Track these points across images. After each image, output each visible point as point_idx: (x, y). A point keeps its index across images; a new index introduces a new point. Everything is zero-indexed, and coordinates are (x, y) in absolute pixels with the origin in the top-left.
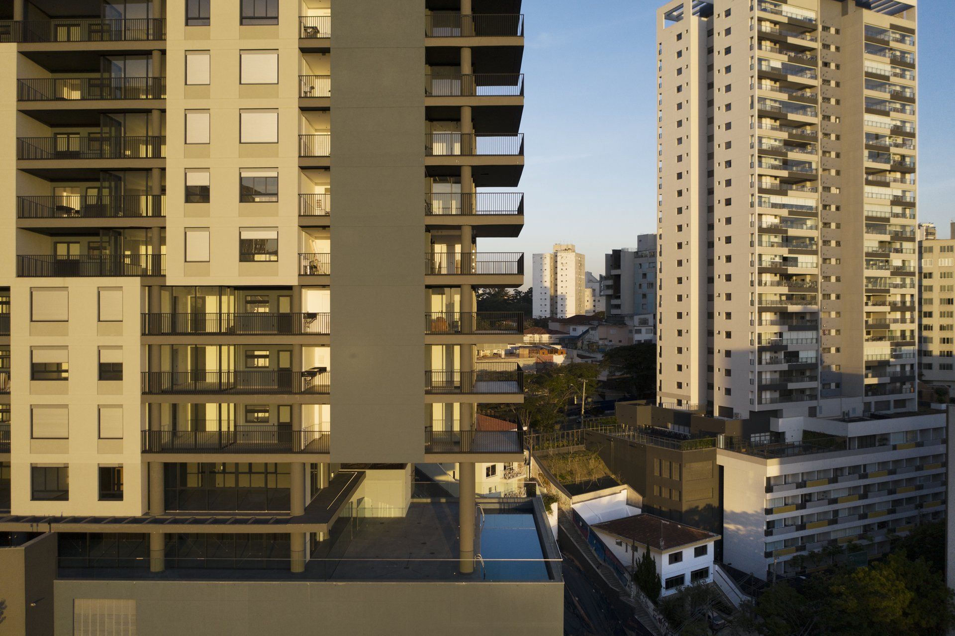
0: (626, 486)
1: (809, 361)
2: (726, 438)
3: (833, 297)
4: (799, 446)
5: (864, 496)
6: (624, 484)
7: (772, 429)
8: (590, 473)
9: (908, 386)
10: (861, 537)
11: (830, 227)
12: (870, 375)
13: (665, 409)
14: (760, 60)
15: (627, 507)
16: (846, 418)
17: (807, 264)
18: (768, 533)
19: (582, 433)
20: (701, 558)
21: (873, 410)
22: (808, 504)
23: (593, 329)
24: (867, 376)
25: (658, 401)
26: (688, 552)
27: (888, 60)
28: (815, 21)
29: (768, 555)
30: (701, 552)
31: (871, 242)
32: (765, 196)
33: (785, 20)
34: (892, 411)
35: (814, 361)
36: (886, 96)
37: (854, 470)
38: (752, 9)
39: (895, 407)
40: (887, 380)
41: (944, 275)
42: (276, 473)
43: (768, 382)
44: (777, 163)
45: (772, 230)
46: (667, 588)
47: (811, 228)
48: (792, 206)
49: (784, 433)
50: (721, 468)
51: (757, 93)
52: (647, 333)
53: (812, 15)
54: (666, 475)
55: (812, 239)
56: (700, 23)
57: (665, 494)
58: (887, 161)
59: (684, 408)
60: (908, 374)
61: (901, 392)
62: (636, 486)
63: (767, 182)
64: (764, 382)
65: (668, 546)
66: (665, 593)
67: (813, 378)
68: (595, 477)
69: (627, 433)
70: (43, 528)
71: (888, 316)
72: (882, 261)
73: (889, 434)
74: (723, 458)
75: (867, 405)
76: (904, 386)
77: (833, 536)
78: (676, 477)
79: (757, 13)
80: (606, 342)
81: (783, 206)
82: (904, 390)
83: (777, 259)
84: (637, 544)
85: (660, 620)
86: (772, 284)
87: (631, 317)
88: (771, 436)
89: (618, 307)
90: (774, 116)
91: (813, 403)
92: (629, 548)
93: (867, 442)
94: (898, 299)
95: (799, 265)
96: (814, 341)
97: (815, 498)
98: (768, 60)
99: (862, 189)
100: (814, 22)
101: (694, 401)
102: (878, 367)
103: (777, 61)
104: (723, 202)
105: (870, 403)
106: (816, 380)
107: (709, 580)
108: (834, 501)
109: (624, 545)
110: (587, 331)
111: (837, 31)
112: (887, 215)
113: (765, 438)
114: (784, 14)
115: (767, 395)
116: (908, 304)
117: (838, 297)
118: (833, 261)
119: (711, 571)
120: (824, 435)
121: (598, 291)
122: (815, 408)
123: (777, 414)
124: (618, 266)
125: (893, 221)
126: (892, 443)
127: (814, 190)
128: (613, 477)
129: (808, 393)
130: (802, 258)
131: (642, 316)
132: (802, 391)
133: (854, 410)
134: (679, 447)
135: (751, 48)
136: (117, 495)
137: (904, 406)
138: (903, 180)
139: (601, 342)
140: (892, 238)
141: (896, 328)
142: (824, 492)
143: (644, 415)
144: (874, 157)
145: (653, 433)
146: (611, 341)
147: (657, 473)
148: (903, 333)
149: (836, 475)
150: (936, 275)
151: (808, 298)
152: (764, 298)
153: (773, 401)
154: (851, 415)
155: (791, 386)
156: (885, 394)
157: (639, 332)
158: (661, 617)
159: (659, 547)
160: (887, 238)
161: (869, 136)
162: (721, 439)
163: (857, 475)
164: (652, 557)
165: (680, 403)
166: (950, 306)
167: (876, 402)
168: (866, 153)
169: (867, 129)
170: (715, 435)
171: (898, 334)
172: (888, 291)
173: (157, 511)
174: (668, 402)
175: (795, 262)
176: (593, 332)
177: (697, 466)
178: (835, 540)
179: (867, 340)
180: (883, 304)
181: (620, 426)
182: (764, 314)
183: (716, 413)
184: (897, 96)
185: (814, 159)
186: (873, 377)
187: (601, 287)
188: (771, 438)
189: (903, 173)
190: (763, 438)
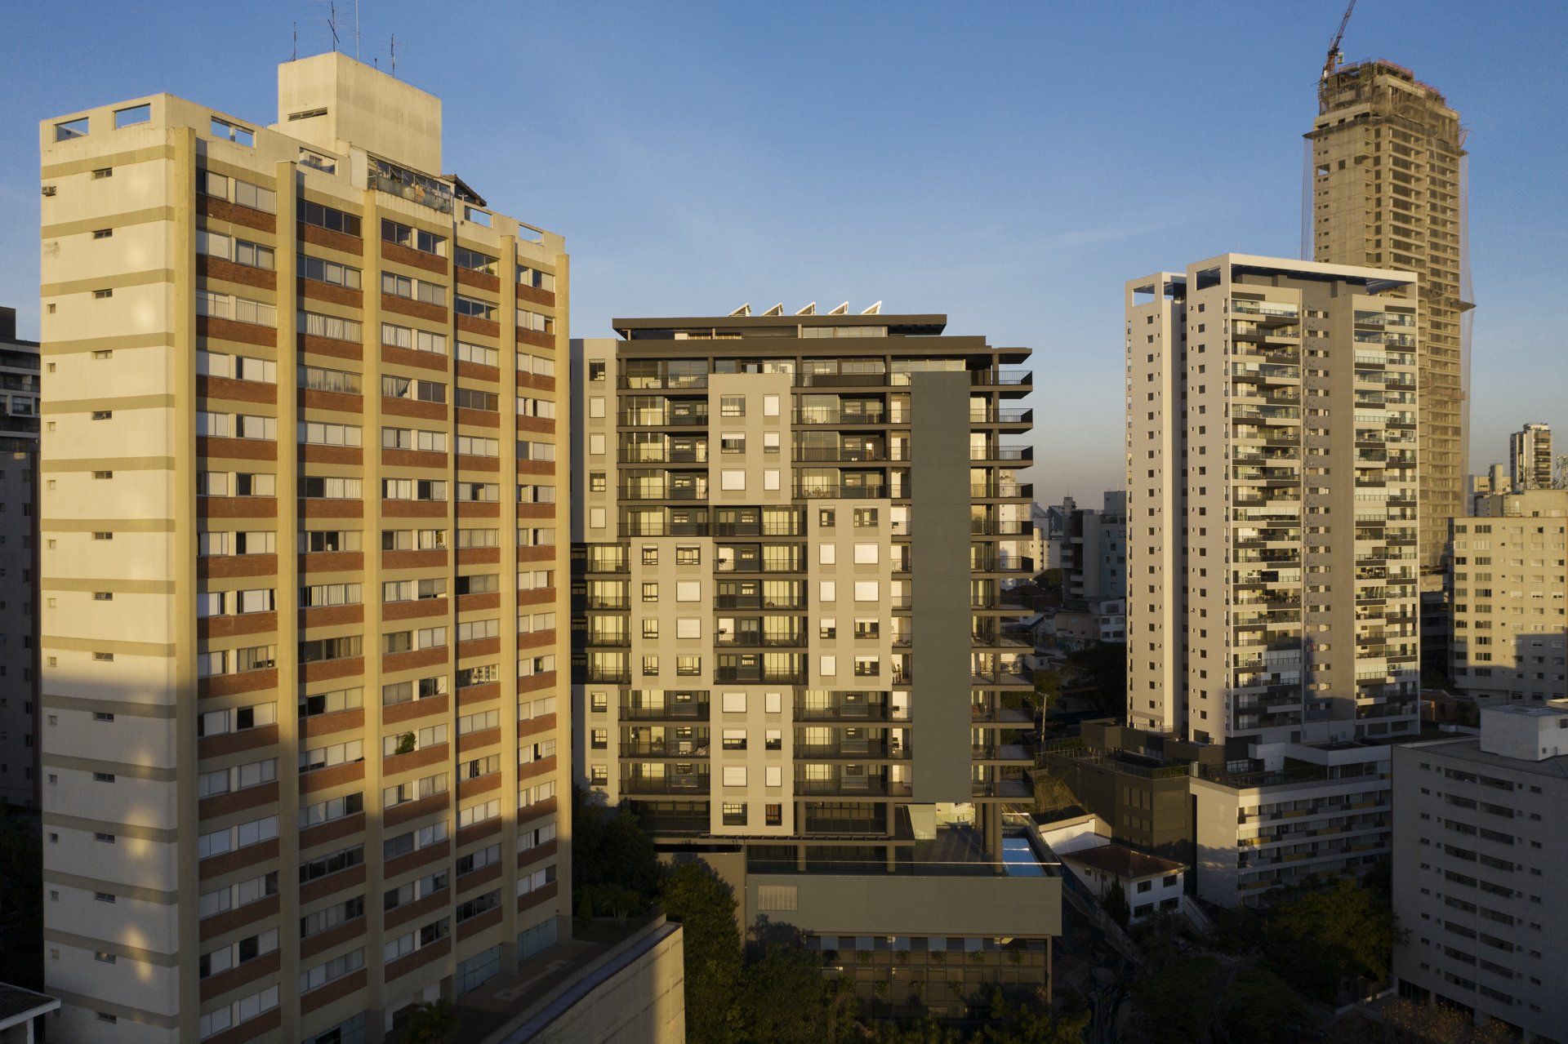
0: (1094, 815)
1: (1292, 682)
2: (1200, 766)
3: (1322, 608)
4: (1280, 775)
5: (1348, 828)
6: (1091, 813)
7: (1250, 756)
8: (1055, 801)
9: (1410, 705)
10: (1343, 871)
11: (1318, 532)
12: (1363, 695)
13: (1136, 730)
14: (1235, 364)
15: (1096, 837)
16: (1333, 745)
17: (1289, 579)
18: (1242, 865)
19: (1045, 756)
20: (1170, 889)
21: (1366, 734)
22: (1284, 836)
23: (1048, 617)
24: (1359, 696)
25: (1129, 720)
26: (1157, 881)
27: (1383, 346)
28: (1297, 314)
29: (1240, 887)
30: (1170, 881)
31: (1364, 548)
32: (1241, 509)
33: (1263, 319)
34: (1390, 734)
35: (1297, 682)
36: (1380, 386)
37: (1334, 801)
38: (1226, 310)
39: (1393, 730)
40: (1383, 700)
41: (1480, 561)
42: (858, 808)
43: (1246, 706)
44: (1254, 472)
45: (1249, 544)
46: (1136, 915)
47: (1293, 538)
48: (1270, 517)
49: (1263, 760)
50: (1195, 797)
51: (1232, 400)
52: (1116, 623)
53: (1293, 308)
54: (1136, 804)
55: (1294, 550)
56: (1173, 305)
57: (1136, 824)
58: (1383, 457)
59: (1157, 730)
60: (1409, 692)
61: (1400, 714)
62: (1106, 815)
63: (1243, 493)
64: (1241, 706)
65: (1137, 875)
66: (1134, 921)
67: (1296, 700)
68: (1061, 806)
69: (1093, 756)
70: (741, 842)
71: (1386, 629)
72: (1378, 569)
73: (1376, 762)
74: (1197, 787)
75: (1360, 729)
76: (1404, 707)
77: (1312, 871)
78: (1147, 807)
79: (1231, 315)
80: (1066, 634)
81: (1263, 517)
82: (1404, 712)
83: (1255, 575)
84: (1106, 873)
85: (1129, 945)
86: (1250, 601)
87: (1097, 601)
88: (1249, 763)
89: (1079, 585)
90: (1249, 421)
91: (1297, 728)
92: (1099, 877)
93: (1352, 771)
94: (1398, 609)
95: (1280, 579)
96: (1298, 660)
97: (1292, 829)
98: (1245, 364)
99: (1352, 491)
100: (1296, 316)
101: (1168, 723)
102: (1372, 686)
103: (1253, 364)
104: (1197, 511)
105: (1363, 726)
106: (1300, 702)
107: (1180, 909)
108: (1314, 833)
109: (1093, 874)
110: (1041, 620)
111: (1326, 315)
112: (1382, 519)
113: (1243, 765)
114: (1261, 311)
115: (1244, 720)
116: (1409, 615)
117: (1328, 608)
118: (1322, 569)
119: (1181, 901)
120: (1306, 763)
121: (1046, 531)
122: (1299, 732)
123: (1256, 740)
124: (1079, 533)
125: (1389, 524)
126: (1379, 772)
127: (1297, 497)
128: (1080, 805)
129: (1291, 716)
130: (1283, 572)
131: (1111, 602)
132: (1286, 714)
133: (1344, 733)
134: (1149, 775)
135: (1226, 352)
136: (778, 822)
137: (1406, 728)
138: (1402, 478)
139: (1059, 634)
140: (1388, 543)
141: (1395, 643)
142: (1304, 823)
143: (1113, 738)
144: (1365, 454)
145: (1124, 759)
146: (1071, 632)
147: (1127, 802)
148: (1404, 648)
149: (1317, 805)
150: (1471, 561)
151: (1292, 614)
152: (1240, 617)
153: (1251, 726)
154: (1340, 740)
155: (1271, 710)
156: (1380, 716)
157: (1107, 621)
158: (1130, 941)
159: (1127, 875)
160: (1382, 543)
161: (1360, 433)
162: (1195, 766)
163: (1339, 806)
164: (1120, 884)
165: (1152, 724)
166: (1488, 598)
167: (1370, 725)
168: (1357, 451)
169: (1358, 425)
170: (1187, 762)
171: (1398, 649)
172: (1384, 602)
173: (802, 832)
174: (1140, 723)
175: (1274, 577)
176: (1049, 621)
177: (1168, 795)
178: (1315, 875)
179: (1361, 656)
180: (1379, 616)
181: (1086, 750)
182: (1240, 634)
183: (1192, 738)
184: (1392, 385)
185: (1296, 464)
186: (1366, 697)
187: (1050, 524)
188: (1249, 766)
189: (1403, 468)
190: (1240, 766)
